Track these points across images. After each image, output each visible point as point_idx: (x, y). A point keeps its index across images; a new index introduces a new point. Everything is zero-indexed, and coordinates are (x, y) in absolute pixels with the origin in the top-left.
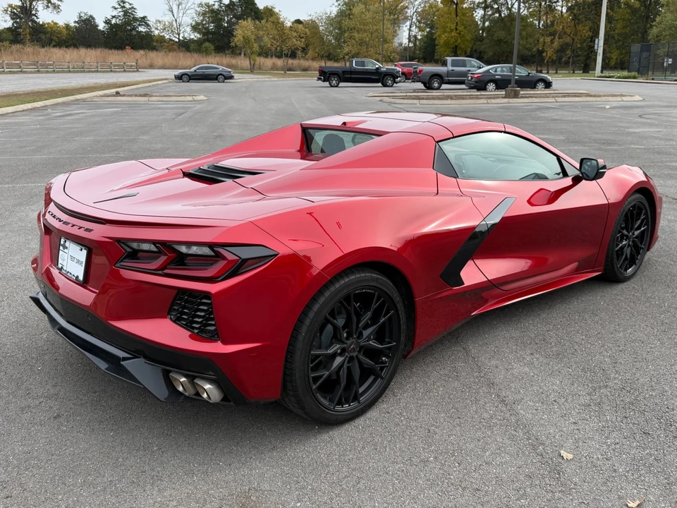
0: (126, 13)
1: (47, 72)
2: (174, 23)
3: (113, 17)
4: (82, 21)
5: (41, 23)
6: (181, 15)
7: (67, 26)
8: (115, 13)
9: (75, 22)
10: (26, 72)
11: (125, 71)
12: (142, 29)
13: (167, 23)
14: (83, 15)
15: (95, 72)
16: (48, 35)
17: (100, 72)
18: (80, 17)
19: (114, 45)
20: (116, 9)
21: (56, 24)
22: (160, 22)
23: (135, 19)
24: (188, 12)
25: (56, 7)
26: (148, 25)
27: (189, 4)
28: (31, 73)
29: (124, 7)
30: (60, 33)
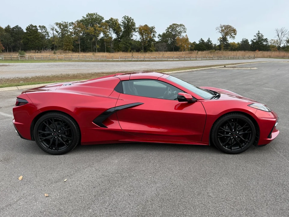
0: (259, 38)
1: (221, 59)
2: (279, 40)
3: (254, 39)
4: (243, 41)
5: (229, 43)
6: (282, 37)
7: (238, 43)
8: (255, 38)
9: (241, 42)
10: (214, 60)
11: (249, 59)
12: (264, 43)
13: (276, 40)
14: (244, 39)
15: (238, 59)
16: (231, 47)
17: (240, 59)
18: (243, 40)
19: (253, 50)
20: (255, 36)
21: (234, 43)
22: (273, 40)
23: (263, 40)
24: (286, 35)
25: (234, 37)
26: (267, 42)
27: (286, 33)
28: (216, 60)
29: (259, 35)
30: (236, 46)
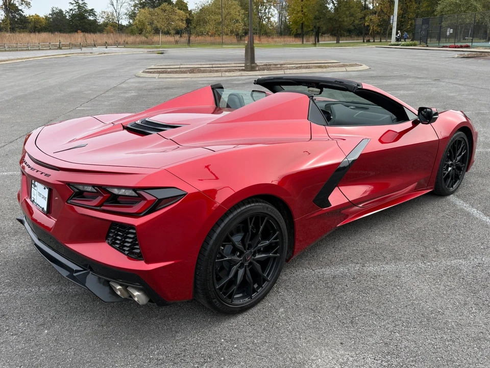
0: (79, 7)
2: (115, 12)
3: (71, 10)
4: (55, 13)
5: (28, 16)
6: (119, 7)
7: (46, 17)
8: (72, 7)
9: (50, 14)
12: (91, 18)
13: (109, 14)
14: (55, 9)
16: (32, 24)
18: (53, 11)
20: (72, 4)
21: (38, 16)
22: (104, 13)
23: (86, 11)
24: (124, 5)
25: (28, 4)
26: (95, 15)
29: (78, 3)
30: (41, 22)
